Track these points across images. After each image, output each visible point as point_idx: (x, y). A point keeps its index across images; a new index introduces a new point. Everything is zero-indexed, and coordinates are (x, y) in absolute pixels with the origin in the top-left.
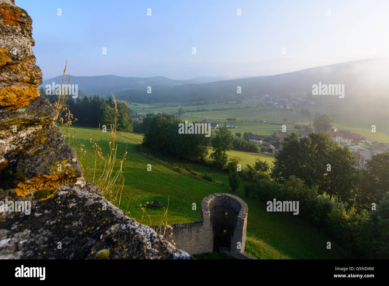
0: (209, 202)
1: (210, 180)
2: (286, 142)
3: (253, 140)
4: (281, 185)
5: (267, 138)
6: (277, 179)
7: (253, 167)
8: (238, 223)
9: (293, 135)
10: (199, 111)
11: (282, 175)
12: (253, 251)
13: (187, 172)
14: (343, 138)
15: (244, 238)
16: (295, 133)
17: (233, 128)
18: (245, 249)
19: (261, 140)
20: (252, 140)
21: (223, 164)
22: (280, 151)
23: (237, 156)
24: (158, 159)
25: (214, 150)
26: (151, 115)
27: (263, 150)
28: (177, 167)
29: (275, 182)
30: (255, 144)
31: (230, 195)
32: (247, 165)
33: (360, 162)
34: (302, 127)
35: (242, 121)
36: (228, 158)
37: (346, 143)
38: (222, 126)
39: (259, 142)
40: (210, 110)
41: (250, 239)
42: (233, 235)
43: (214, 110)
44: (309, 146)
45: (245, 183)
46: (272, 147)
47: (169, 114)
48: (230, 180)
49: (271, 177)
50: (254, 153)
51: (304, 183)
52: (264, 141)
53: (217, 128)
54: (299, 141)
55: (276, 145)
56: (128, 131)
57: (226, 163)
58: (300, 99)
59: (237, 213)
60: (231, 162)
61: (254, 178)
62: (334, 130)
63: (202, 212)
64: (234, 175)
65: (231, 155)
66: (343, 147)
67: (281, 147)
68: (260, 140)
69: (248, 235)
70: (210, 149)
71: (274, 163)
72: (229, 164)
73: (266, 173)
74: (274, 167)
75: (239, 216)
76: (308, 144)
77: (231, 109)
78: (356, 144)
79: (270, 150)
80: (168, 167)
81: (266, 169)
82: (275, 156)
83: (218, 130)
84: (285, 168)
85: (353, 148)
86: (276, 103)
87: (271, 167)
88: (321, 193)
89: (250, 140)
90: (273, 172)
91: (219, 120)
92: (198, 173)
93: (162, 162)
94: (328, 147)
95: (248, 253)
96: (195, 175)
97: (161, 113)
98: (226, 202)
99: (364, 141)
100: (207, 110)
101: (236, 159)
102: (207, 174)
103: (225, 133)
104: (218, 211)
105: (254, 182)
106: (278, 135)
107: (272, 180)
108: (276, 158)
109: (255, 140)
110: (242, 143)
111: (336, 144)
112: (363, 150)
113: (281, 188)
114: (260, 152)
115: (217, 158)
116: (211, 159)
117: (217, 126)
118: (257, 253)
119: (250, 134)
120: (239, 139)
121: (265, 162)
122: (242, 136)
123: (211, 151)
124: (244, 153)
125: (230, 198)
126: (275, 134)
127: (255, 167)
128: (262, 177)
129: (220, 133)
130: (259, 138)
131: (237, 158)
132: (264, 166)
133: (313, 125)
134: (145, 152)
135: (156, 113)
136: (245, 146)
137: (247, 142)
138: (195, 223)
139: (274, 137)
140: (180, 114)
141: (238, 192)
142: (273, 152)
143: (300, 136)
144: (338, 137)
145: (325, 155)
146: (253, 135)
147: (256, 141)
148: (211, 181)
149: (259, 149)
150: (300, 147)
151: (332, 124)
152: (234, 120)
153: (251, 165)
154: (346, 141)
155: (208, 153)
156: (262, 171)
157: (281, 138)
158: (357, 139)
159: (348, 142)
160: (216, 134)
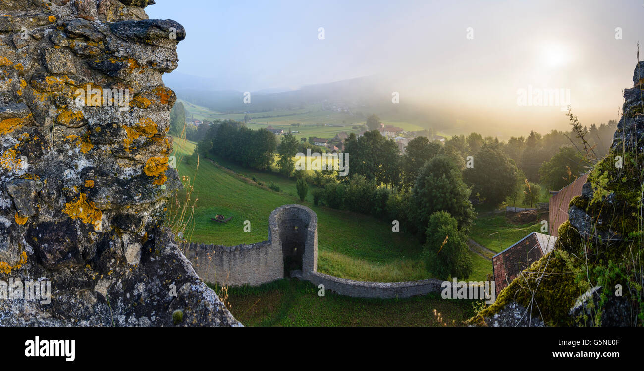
0: (277, 216)
4: (346, 185)
5: (330, 141)
6: (342, 180)
7: (320, 171)
8: (309, 237)
9: (352, 136)
10: (264, 117)
12: (326, 267)
13: (254, 182)
14: (389, 132)
15: (316, 254)
16: (354, 133)
17: (297, 134)
18: (318, 267)
19: (326, 143)
20: (317, 143)
21: (290, 171)
24: (224, 168)
25: (280, 157)
26: (218, 121)
27: (327, 153)
28: (243, 177)
30: (320, 147)
31: (298, 206)
34: (358, 126)
35: (305, 126)
37: (391, 136)
38: (287, 132)
39: (324, 145)
40: (275, 117)
41: (322, 254)
42: (304, 252)
43: (278, 116)
44: (366, 144)
45: (314, 190)
46: (335, 148)
47: (236, 121)
48: (298, 188)
49: (337, 179)
51: (365, 179)
52: (328, 143)
53: (282, 135)
54: (357, 140)
55: (339, 146)
57: (292, 170)
59: (307, 226)
61: (322, 184)
62: (382, 126)
63: (270, 228)
64: (301, 182)
66: (390, 140)
67: (343, 148)
68: (324, 143)
69: (320, 249)
70: (277, 156)
72: (296, 171)
75: (309, 229)
76: (364, 142)
77: (295, 114)
78: (398, 135)
79: (334, 152)
80: (234, 177)
81: (332, 172)
83: (284, 136)
85: (396, 139)
88: (379, 184)
89: (315, 144)
91: (284, 125)
92: (264, 183)
93: (228, 170)
94: (379, 142)
95: (321, 271)
96: (262, 185)
97: (228, 120)
98: (295, 214)
99: (403, 132)
100: (272, 117)
102: (274, 183)
103: (290, 139)
104: (287, 226)
105: (322, 188)
106: (340, 137)
107: (338, 182)
109: (319, 144)
110: (307, 148)
111: (385, 138)
112: (403, 140)
113: (347, 189)
115: (283, 165)
116: (277, 167)
117: (282, 131)
118: (330, 268)
119: (315, 137)
120: (304, 143)
122: (307, 141)
123: (277, 158)
125: (299, 209)
126: (337, 135)
127: (322, 172)
128: (329, 180)
129: (285, 139)
130: (323, 141)
133: (367, 124)
134: (211, 159)
135: (223, 120)
137: (312, 146)
138: (264, 242)
139: (336, 139)
140: (246, 121)
141: (306, 201)
143: (358, 135)
144: (386, 131)
145: (378, 149)
146: (318, 139)
147: (321, 144)
148: (278, 191)
149: (324, 152)
150: (358, 145)
151: (380, 121)
152: (298, 125)
154: (392, 134)
155: (274, 160)
156: (329, 174)
157: (343, 138)
158: (398, 131)
159: (393, 134)
160: (281, 141)
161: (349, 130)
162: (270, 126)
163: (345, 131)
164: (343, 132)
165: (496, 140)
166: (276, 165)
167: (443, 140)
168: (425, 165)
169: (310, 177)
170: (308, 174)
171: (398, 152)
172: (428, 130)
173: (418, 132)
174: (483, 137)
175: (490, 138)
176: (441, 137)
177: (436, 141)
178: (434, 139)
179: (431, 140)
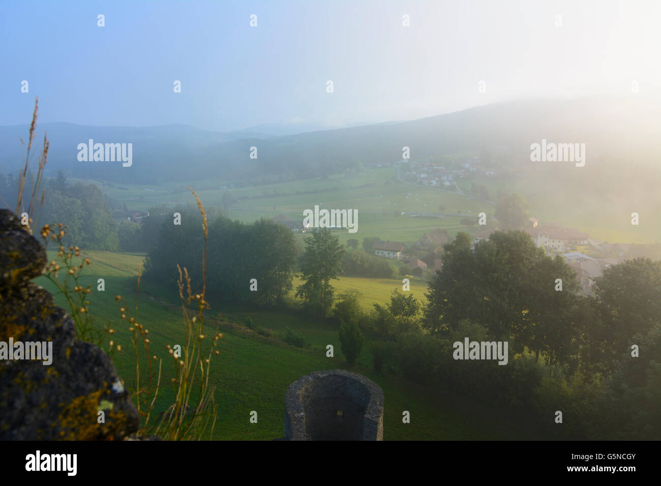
0: (301, 392)
1: (299, 343)
2: (448, 253)
3: (382, 253)
4: (443, 340)
5: (410, 247)
6: (435, 329)
7: (386, 307)
8: (365, 432)
9: (462, 239)
10: (267, 196)
11: (444, 321)
13: (249, 330)
14: (549, 238)
16: (465, 233)
17: (341, 230)
19: (399, 251)
20: (380, 252)
21: (326, 306)
22: (438, 272)
23: (354, 288)
25: (304, 279)
26: (160, 210)
27: (404, 272)
28: (226, 322)
29: (432, 335)
30: (388, 260)
31: (345, 373)
32: (375, 305)
33: (582, 283)
36: (335, 293)
37: (555, 248)
39: (396, 255)
40: (290, 194)
43: (298, 193)
44: (493, 259)
45: (374, 343)
46: (422, 264)
48: (341, 339)
49: (424, 326)
50: (387, 280)
52: (404, 253)
53: (307, 232)
54: (473, 248)
55: (429, 260)
56: (107, 249)
57: (330, 305)
58: (467, 165)
59: (362, 410)
60: (341, 301)
61: (390, 332)
62: (532, 223)
63: (288, 415)
64: (349, 329)
65: (341, 286)
67: (439, 264)
68: (397, 251)
70: (297, 276)
71: (428, 297)
72: (337, 305)
73: (412, 319)
74: (429, 306)
75: (367, 416)
76: (490, 253)
77: (335, 189)
78: (573, 249)
79: (418, 272)
81: (413, 310)
82: (430, 283)
83: (312, 236)
84: (450, 305)
85: (570, 257)
86: (423, 176)
87: (422, 306)
89: (376, 253)
90: (427, 316)
92: (272, 332)
94: (526, 259)
96: (268, 335)
98: (337, 389)
99: (586, 242)
100: (283, 195)
101: (351, 295)
102: (293, 331)
103: (325, 241)
104: (321, 410)
105: (390, 340)
106: (430, 240)
107: (425, 331)
108: (431, 285)
109: (386, 253)
110: (361, 261)
112: (586, 260)
114: (397, 276)
115: (311, 296)
116: (298, 298)
119: (377, 239)
120: (354, 252)
121: (410, 297)
122: (360, 246)
124: (368, 280)
125: (345, 378)
126: (425, 237)
127: (392, 309)
128: (405, 327)
129: (315, 242)
130: (394, 247)
131: (353, 292)
132: (408, 304)
134: (150, 295)
136: (367, 266)
137: (371, 257)
139: (423, 243)
140: (226, 204)
141: (360, 365)
142: (424, 274)
143: (474, 237)
144: (541, 237)
145: (523, 275)
146: (382, 242)
147: (389, 254)
148: (302, 346)
149: (396, 269)
150: (475, 260)
151: (528, 212)
153: (382, 304)
154: (556, 243)
155: (291, 286)
156: (406, 314)
157: (438, 245)
158: (573, 240)
159: (561, 245)
160: (307, 245)
161: (453, 226)
162: (282, 215)
163: (445, 227)
164: (439, 230)
166: (296, 295)
169: (367, 317)
170: (362, 313)
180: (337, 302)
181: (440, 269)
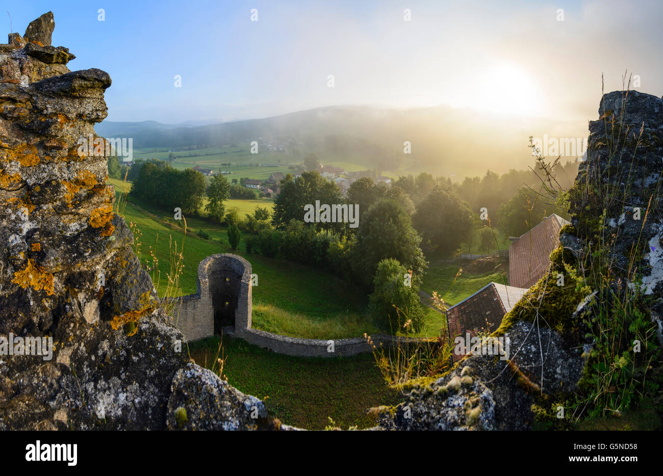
0: (207, 267)
1: (205, 237)
2: (283, 184)
4: (282, 232)
5: (264, 183)
7: (253, 216)
8: (242, 290)
9: (288, 177)
10: (191, 156)
11: (283, 221)
12: (262, 322)
13: (179, 228)
14: (328, 173)
15: (251, 308)
16: (290, 174)
17: (228, 175)
18: (252, 323)
19: (259, 185)
20: (249, 185)
21: (220, 216)
22: (278, 195)
24: (146, 212)
25: (209, 200)
26: (140, 161)
27: (261, 196)
28: (168, 222)
30: (253, 190)
31: (230, 255)
32: (247, 215)
34: (295, 166)
35: (237, 166)
36: (226, 209)
37: (331, 177)
38: (216, 172)
39: (257, 187)
40: (203, 156)
41: (257, 308)
42: (236, 307)
43: (207, 155)
44: (303, 186)
45: (246, 236)
46: (270, 191)
47: (159, 160)
48: (229, 235)
49: (272, 225)
50: (253, 200)
52: (261, 185)
53: (211, 176)
54: (294, 181)
55: (274, 189)
56: (116, 178)
57: (223, 216)
59: (240, 277)
60: (229, 213)
61: (255, 230)
62: (320, 166)
63: (199, 280)
64: (233, 230)
65: (229, 205)
66: (330, 182)
67: (279, 190)
68: (257, 185)
69: (255, 303)
70: (205, 199)
71: (274, 208)
72: (227, 216)
73: (266, 221)
74: (275, 214)
75: (243, 281)
76: (302, 183)
77: (225, 153)
78: (339, 177)
79: (268, 195)
80: (158, 222)
81: (266, 218)
82: (274, 201)
83: (213, 177)
84: (285, 212)
85: (337, 181)
86: (269, 145)
87: (271, 214)
88: (319, 231)
89: (247, 186)
90: (274, 219)
91: (213, 165)
92: (192, 230)
93: (152, 215)
94: (319, 184)
95: (256, 327)
96: (190, 232)
97: (151, 159)
98: (226, 265)
99: (343, 172)
100: (199, 156)
101: (234, 210)
102: (202, 230)
103: (220, 181)
104: (217, 278)
105: (255, 234)
106: (274, 178)
107: (273, 228)
108: (276, 203)
109: (252, 186)
110: (239, 190)
111: (325, 180)
112: (344, 181)
113: (284, 236)
114: (258, 198)
115: (213, 210)
116: (206, 211)
117: (211, 172)
118: (265, 324)
119: (248, 179)
120: (235, 186)
121: (265, 209)
122: (239, 182)
123: (206, 202)
124: (242, 201)
125: (231, 258)
126: (271, 176)
127: (255, 217)
128: (263, 226)
129: (215, 181)
130: (256, 182)
131: (235, 208)
132: (264, 213)
134: (132, 203)
135: (145, 159)
136: (242, 193)
137: (244, 188)
138: (192, 296)
139: (270, 180)
140: (170, 160)
141: (239, 249)
142: (272, 196)
143: (294, 176)
144: (325, 172)
145: (318, 192)
146: (250, 180)
147: (254, 186)
148: (207, 239)
149: (257, 194)
150: (295, 187)
151: (318, 161)
152: (229, 165)
153: (250, 214)
154: (331, 175)
155: (202, 204)
156: (263, 219)
157: (278, 180)
158: (338, 172)
159: (333, 175)
160: (210, 182)
161: (285, 171)
162: (198, 166)
163: (281, 171)
164: (278, 172)
165: (449, 180)
166: (205, 210)
167: (388, 181)
168: (370, 209)
169: (242, 222)
170: (240, 220)
171: (339, 194)
172: (372, 170)
173: (361, 173)
174: (434, 177)
175: (442, 179)
176: (387, 178)
177: (381, 182)
178: (379, 181)
179: (376, 182)
180: (226, 213)
181: (279, 193)
